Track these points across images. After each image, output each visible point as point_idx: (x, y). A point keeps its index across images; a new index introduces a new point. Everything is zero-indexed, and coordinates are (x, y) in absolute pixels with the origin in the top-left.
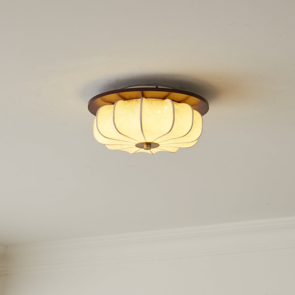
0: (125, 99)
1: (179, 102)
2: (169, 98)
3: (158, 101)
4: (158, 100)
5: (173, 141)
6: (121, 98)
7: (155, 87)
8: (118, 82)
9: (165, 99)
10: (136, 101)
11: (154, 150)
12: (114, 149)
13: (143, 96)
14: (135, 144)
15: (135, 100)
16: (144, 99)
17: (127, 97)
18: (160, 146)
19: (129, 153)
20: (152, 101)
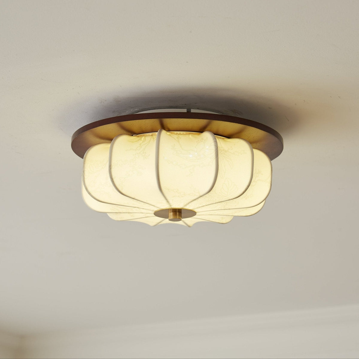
0: (132, 133)
1: (229, 137)
2: (210, 131)
3: (190, 136)
4: (190, 134)
5: (219, 206)
6: (125, 132)
7: (185, 111)
8: (119, 103)
9: (202, 132)
10: (152, 135)
11: (189, 221)
12: (119, 219)
13: (163, 127)
14: (153, 212)
15: (150, 134)
16: (164, 132)
17: (135, 129)
18: (197, 214)
19: (149, 225)
20: (180, 136)
